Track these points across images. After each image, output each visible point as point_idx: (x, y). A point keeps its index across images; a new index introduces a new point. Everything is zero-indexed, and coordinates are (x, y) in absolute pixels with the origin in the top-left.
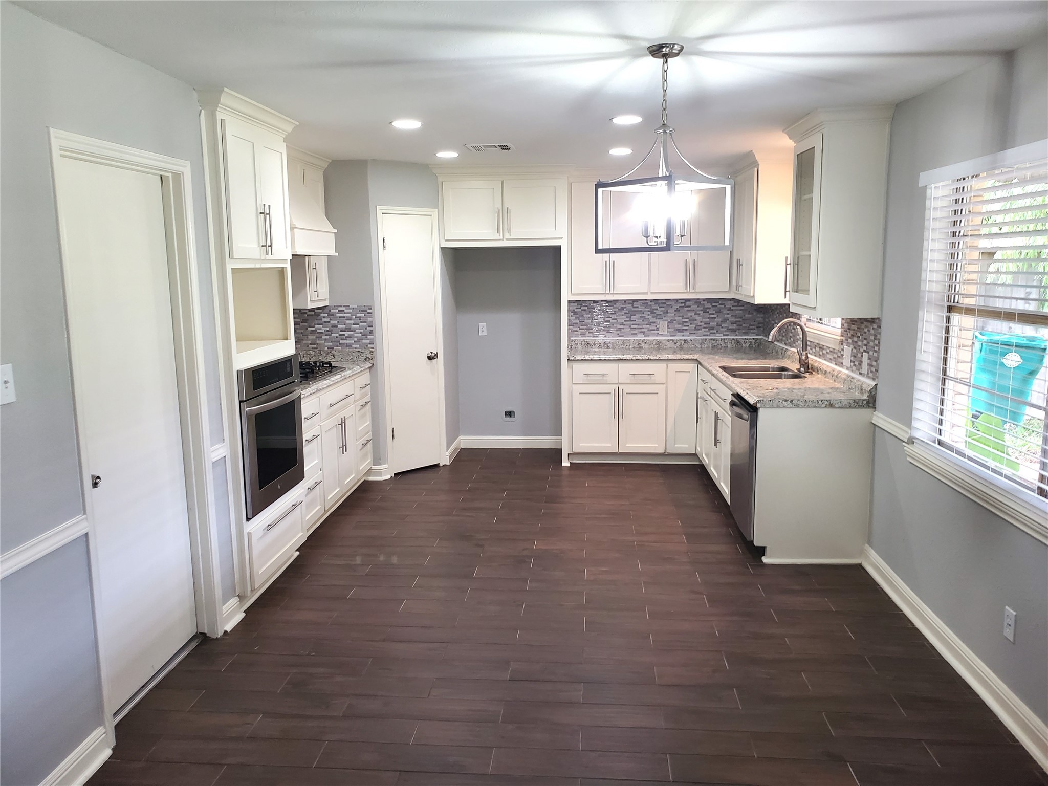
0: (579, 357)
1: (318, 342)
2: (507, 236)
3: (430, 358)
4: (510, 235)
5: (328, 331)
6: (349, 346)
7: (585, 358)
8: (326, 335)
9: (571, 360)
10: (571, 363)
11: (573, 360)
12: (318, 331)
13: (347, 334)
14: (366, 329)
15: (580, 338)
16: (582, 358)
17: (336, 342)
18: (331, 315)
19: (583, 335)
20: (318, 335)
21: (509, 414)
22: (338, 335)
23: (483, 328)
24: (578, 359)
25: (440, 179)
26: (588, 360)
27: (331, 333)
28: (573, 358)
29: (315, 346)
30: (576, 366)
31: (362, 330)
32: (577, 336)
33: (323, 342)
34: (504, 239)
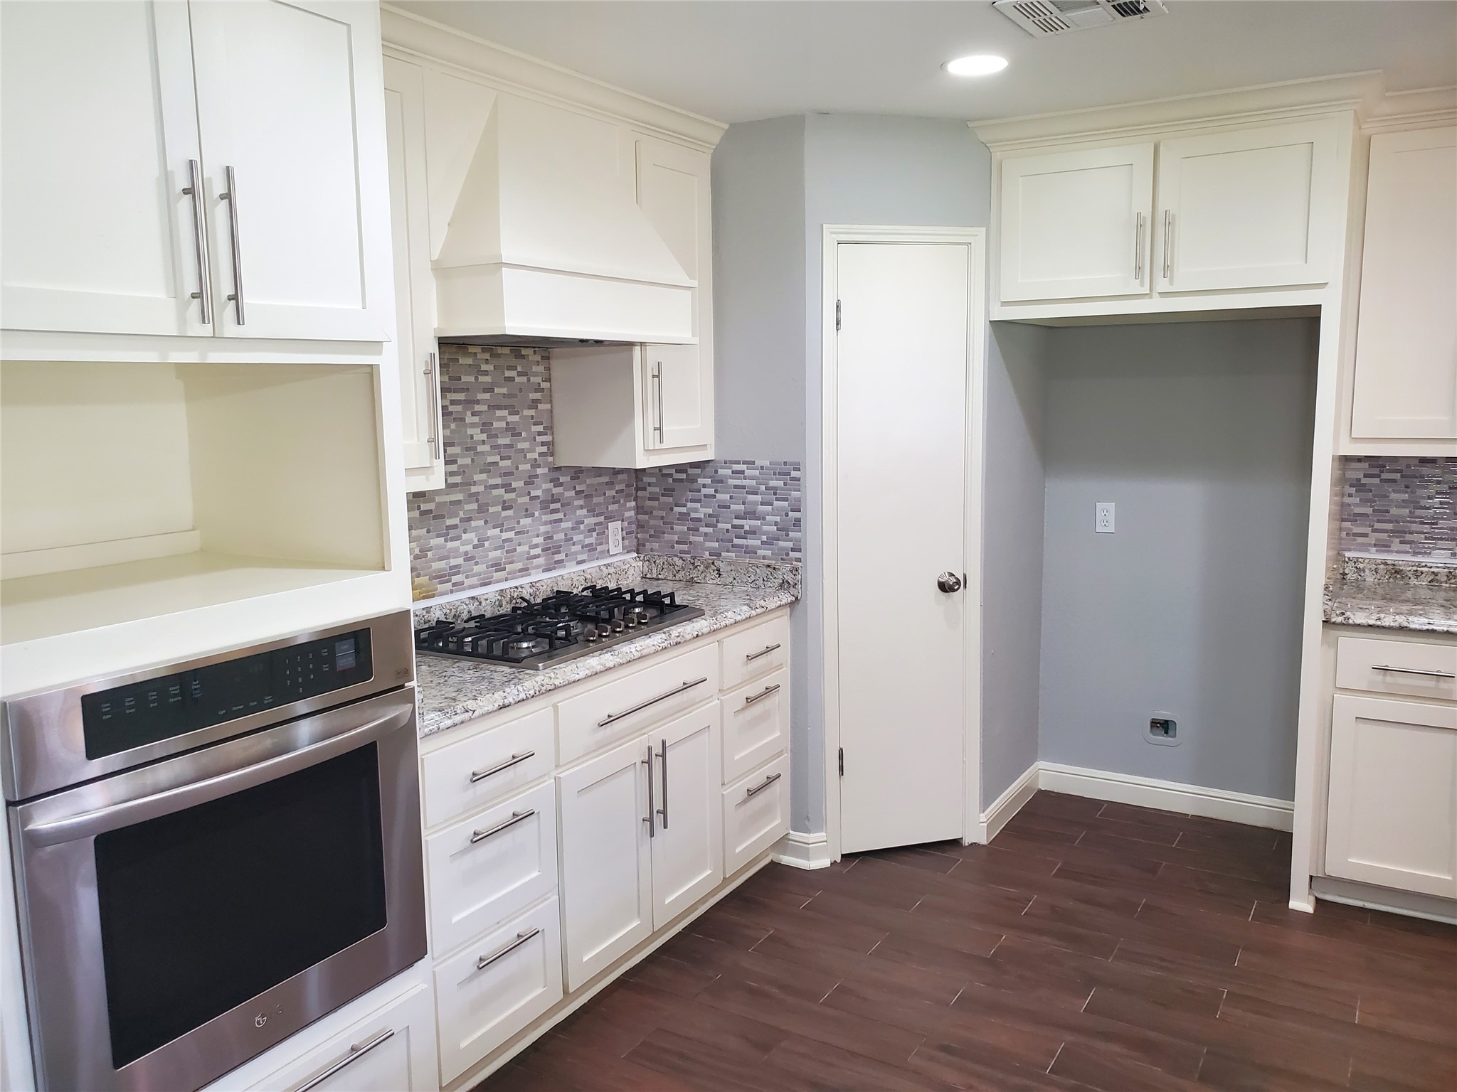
0: (1359, 618)
1: (692, 538)
2: (1162, 285)
3: (944, 587)
4: (1171, 283)
5: (710, 516)
6: (751, 551)
7: (1378, 623)
8: (707, 526)
9: (1334, 623)
10: (1333, 633)
11: (1342, 624)
12: (693, 515)
13: (748, 524)
14: (787, 515)
15: (1374, 555)
16: (1371, 622)
17: (726, 540)
18: (719, 482)
19: (1383, 546)
20: (691, 524)
21: (1163, 726)
22: (729, 526)
23: (1106, 515)
24: (1358, 622)
25: (997, 155)
26: (1390, 628)
27: (717, 521)
28: (1340, 619)
29: (685, 547)
30: (1347, 641)
31: (778, 519)
32: (1364, 547)
33: (701, 539)
34: (1155, 294)
